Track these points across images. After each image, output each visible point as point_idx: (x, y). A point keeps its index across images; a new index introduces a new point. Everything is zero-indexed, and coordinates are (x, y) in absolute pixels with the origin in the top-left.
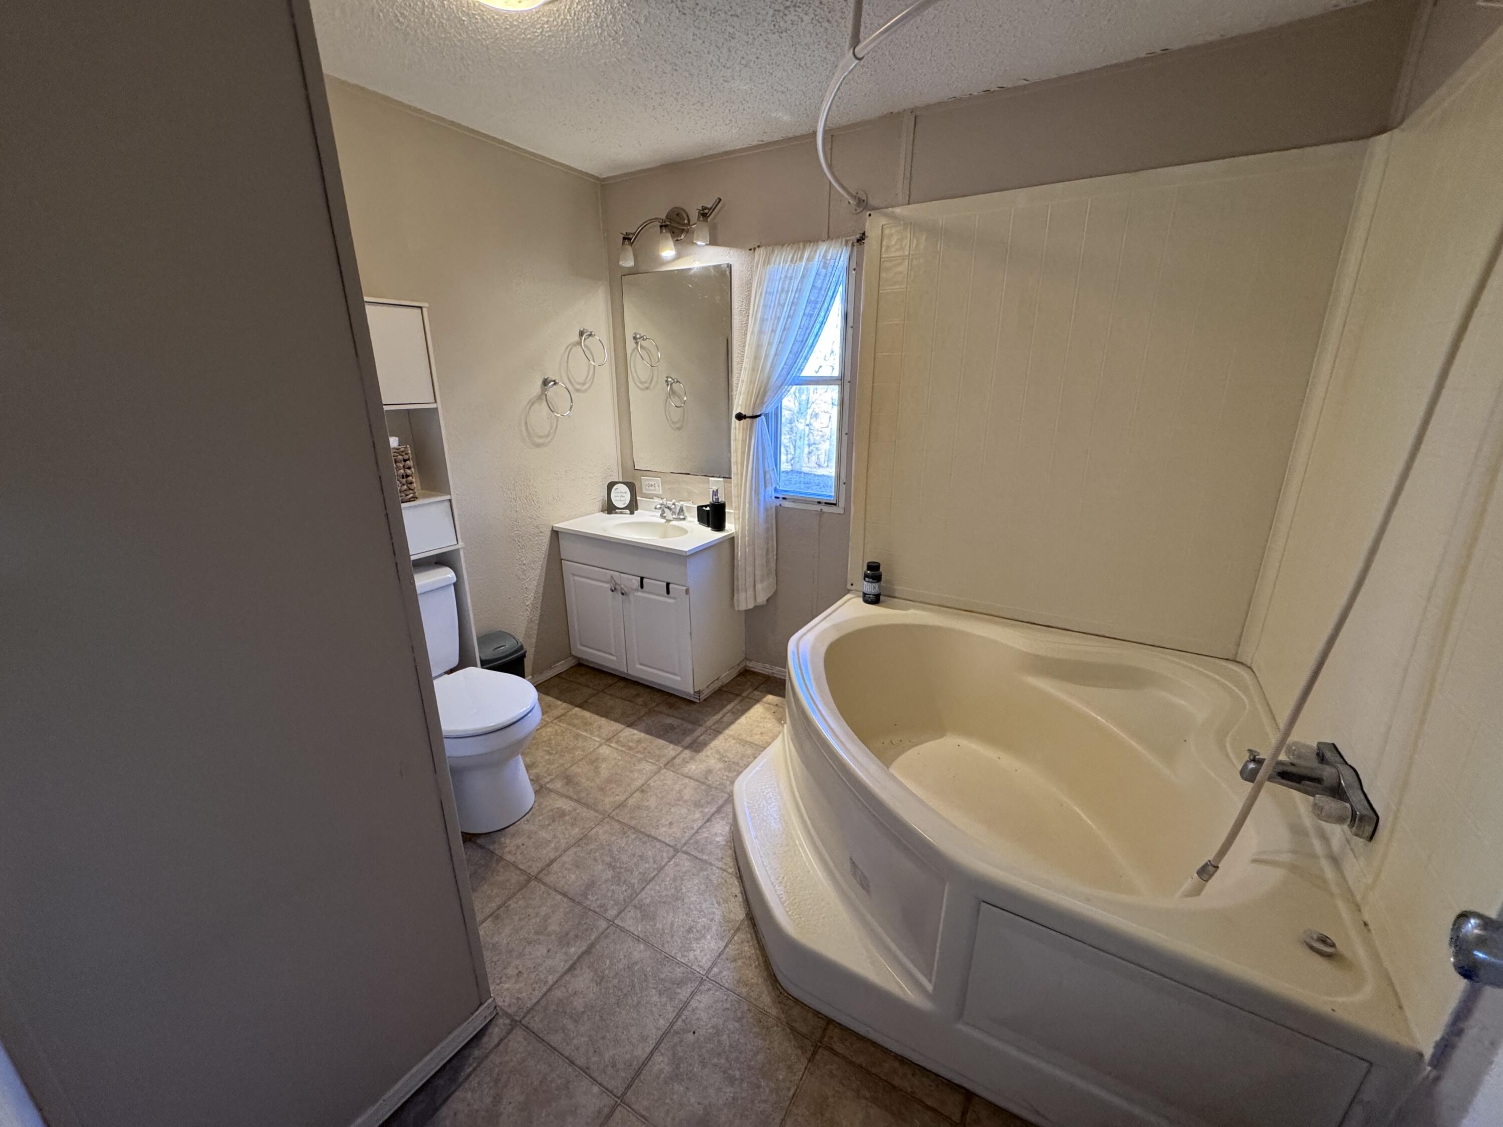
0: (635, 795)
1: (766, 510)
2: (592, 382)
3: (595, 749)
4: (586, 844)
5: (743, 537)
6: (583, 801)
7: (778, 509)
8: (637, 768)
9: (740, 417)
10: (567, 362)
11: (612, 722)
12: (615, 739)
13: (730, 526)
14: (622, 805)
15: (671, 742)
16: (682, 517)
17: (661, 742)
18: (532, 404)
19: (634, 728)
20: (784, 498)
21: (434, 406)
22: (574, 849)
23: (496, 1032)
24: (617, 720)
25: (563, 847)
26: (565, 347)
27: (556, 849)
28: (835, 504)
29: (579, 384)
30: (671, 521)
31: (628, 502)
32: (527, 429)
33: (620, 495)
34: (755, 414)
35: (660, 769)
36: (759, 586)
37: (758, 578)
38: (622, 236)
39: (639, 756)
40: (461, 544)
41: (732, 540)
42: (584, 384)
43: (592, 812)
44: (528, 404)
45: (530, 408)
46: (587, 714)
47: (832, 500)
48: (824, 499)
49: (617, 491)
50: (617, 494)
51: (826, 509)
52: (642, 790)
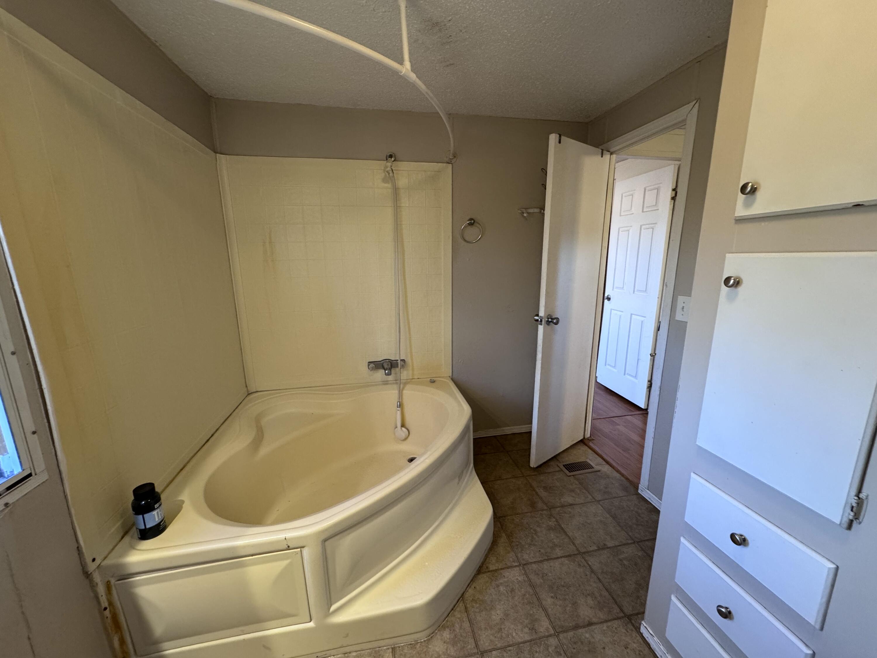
51: (14, 496)
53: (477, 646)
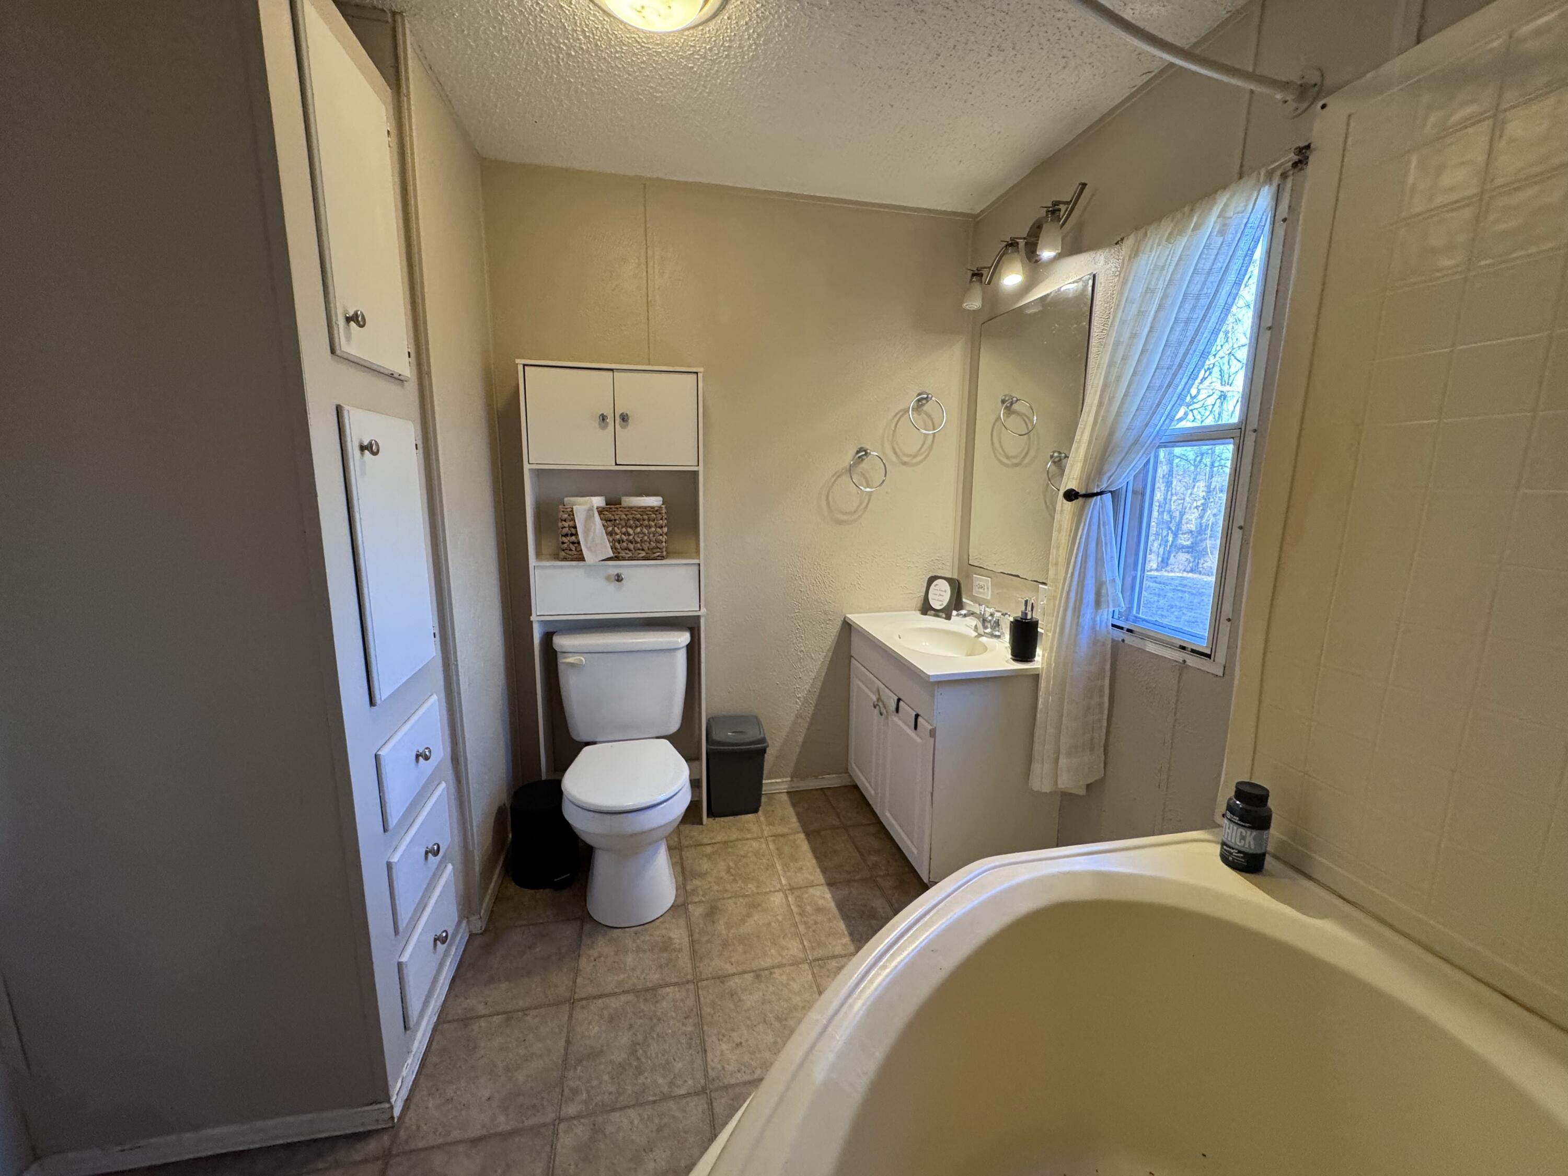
0: (746, 976)
1: (1095, 642)
2: (928, 455)
3: (771, 891)
4: (646, 1000)
5: (1048, 676)
6: (697, 946)
7: (1116, 646)
8: (783, 943)
9: (1071, 495)
10: (894, 431)
11: (818, 870)
12: (797, 893)
13: (1041, 658)
14: (721, 978)
15: (851, 934)
16: (997, 633)
17: (841, 926)
18: (839, 477)
19: (830, 890)
20: (1129, 631)
21: (695, 469)
22: (630, 997)
23: (372, 1147)
24: (824, 870)
25: (626, 987)
26: (893, 414)
27: (620, 984)
28: (1209, 656)
29: (908, 456)
30: (982, 636)
31: (945, 603)
32: (828, 504)
33: (939, 592)
34: (1089, 492)
35: (804, 961)
36: (1063, 761)
37: (1063, 750)
38: (970, 273)
39: (802, 929)
40: (703, 610)
41: (1035, 677)
42: (915, 456)
43: (689, 965)
44: (833, 476)
45: (836, 480)
46: (805, 846)
47: (1204, 646)
48: (1191, 643)
49: (936, 588)
50: (935, 592)
51: (1192, 661)
52: (758, 975)
53: (711, 1103)
